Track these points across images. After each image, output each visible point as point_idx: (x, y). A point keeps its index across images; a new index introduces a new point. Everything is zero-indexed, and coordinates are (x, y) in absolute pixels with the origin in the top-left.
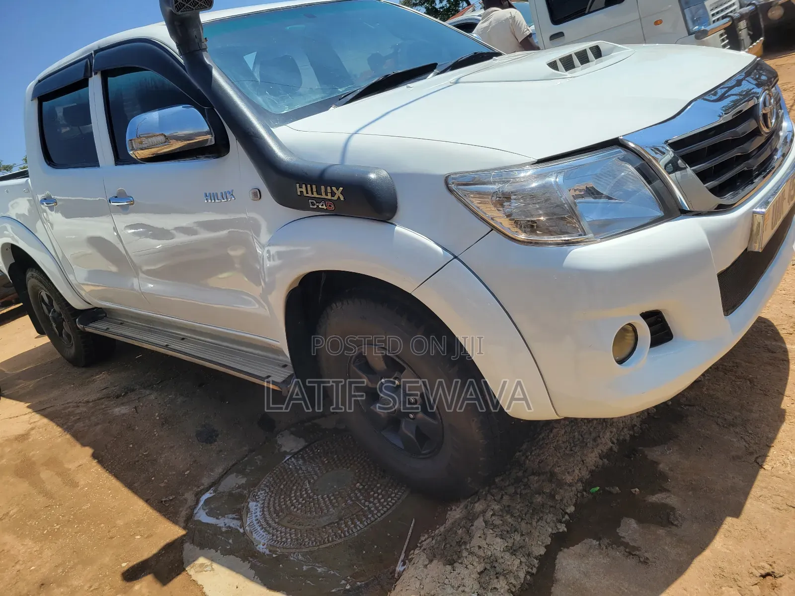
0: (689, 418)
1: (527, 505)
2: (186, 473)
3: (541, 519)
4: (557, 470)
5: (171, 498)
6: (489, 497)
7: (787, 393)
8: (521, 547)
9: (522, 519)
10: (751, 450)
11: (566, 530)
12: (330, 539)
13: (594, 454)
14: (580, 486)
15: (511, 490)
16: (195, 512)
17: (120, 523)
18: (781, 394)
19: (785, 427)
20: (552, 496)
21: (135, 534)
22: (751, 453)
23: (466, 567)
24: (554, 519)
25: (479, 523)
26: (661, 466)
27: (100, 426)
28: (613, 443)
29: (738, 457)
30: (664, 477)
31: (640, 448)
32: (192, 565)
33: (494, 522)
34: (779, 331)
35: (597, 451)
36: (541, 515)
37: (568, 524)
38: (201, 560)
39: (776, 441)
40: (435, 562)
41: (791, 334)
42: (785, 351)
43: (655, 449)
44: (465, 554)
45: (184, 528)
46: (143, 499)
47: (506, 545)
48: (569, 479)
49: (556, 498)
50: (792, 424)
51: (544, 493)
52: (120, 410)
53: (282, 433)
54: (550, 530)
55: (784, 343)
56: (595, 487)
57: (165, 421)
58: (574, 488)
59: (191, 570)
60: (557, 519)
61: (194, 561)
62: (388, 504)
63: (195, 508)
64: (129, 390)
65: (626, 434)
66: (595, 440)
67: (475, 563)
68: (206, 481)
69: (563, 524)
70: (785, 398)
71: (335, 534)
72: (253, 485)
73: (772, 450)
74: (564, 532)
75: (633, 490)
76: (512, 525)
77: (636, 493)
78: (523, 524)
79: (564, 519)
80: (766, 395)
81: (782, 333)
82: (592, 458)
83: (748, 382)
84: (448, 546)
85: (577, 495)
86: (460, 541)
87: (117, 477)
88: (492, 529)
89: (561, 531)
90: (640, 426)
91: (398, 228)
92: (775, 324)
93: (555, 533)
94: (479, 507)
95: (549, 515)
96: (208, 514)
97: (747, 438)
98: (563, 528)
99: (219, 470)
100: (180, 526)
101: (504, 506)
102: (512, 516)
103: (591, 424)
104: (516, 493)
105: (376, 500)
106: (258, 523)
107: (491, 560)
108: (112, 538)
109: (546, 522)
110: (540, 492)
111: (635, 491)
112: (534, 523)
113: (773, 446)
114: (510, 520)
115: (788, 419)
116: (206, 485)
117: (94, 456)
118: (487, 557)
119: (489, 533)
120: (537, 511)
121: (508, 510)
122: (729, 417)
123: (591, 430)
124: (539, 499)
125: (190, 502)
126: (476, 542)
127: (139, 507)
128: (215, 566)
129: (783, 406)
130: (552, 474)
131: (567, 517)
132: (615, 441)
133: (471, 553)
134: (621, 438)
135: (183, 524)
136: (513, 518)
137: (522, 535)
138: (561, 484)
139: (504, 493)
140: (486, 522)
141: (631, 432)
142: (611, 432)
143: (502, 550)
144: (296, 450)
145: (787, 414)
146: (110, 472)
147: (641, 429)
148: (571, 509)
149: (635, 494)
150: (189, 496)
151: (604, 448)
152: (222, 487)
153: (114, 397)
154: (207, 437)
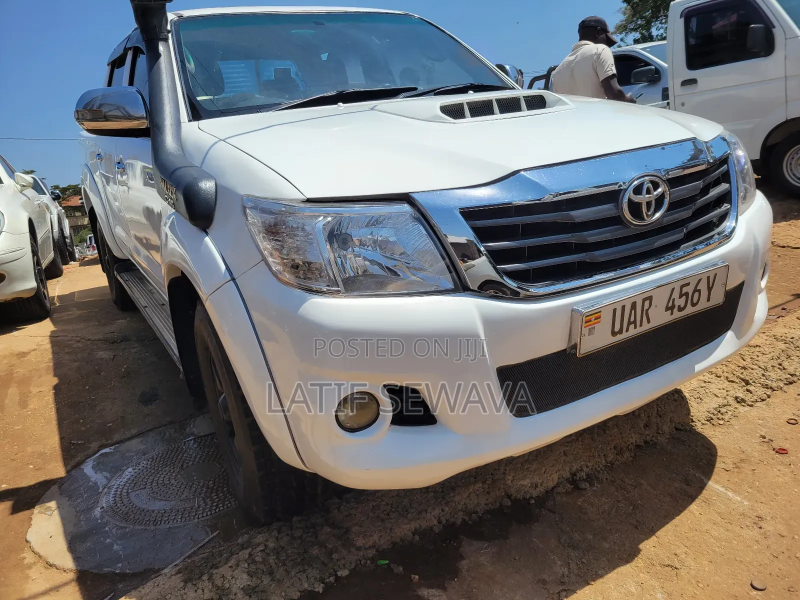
0: (536, 524)
1: (300, 553)
2: (108, 425)
3: (304, 571)
4: (355, 529)
5: (79, 443)
6: (275, 533)
7: (659, 533)
8: (262, 591)
9: (284, 565)
10: (566, 580)
11: (321, 591)
12: (148, 523)
13: (409, 526)
14: (371, 553)
15: (298, 533)
16: (87, 461)
17: (29, 449)
18: (652, 532)
19: (625, 570)
20: (330, 553)
21: (30, 464)
22: (563, 583)
23: (196, 591)
24: (318, 576)
25: (245, 554)
26: (464, 562)
27: (77, 364)
28: (440, 522)
29: (544, 582)
30: (454, 574)
31: (462, 536)
32: (42, 505)
33: (256, 558)
34: (717, 463)
35: (414, 525)
36: (306, 567)
37: (328, 587)
38: (53, 504)
39: (601, 580)
40: (179, 575)
41: (727, 471)
42: (702, 487)
43: (474, 543)
44: (205, 577)
45: (68, 472)
46: (60, 436)
47: (248, 583)
48: (360, 542)
49: (333, 556)
50: (636, 568)
51: (326, 547)
52: (103, 354)
53: (205, 415)
54: (306, 586)
55: (709, 479)
56: (385, 560)
57: (127, 375)
58: (361, 553)
59: (37, 510)
60: (321, 577)
61: (46, 502)
62: (215, 510)
63: (90, 457)
64: (125, 339)
65: (459, 518)
66: (420, 513)
67: (206, 591)
68: (117, 437)
69: (322, 584)
70: (654, 538)
71: (155, 520)
73: (587, 588)
74: (318, 592)
75: (413, 576)
76: (271, 567)
77: (414, 581)
78: (281, 569)
79: (328, 580)
80: (636, 527)
81: (719, 465)
83: (631, 508)
84: (205, 564)
85: (361, 561)
86: (216, 564)
87: (58, 411)
88: (249, 564)
89: (316, 590)
90: (481, 515)
91: (207, 239)
92: (719, 454)
93: (309, 590)
94: (260, 538)
95: (315, 570)
96: (93, 467)
97: (573, 566)
98: (320, 588)
99: (134, 432)
100: (66, 469)
101: (280, 546)
102: (278, 558)
103: (426, 495)
104: (300, 537)
105: (211, 502)
106: (117, 488)
107: (224, 593)
108: (13, 460)
109: (307, 577)
110: (322, 545)
111: (414, 578)
112: (293, 573)
113: (593, 585)
114: (271, 561)
115: (638, 562)
116: (115, 440)
117: (56, 388)
118: (223, 588)
119: (243, 565)
120: (304, 562)
121: (277, 552)
122: (577, 536)
123: (423, 501)
124: (315, 551)
125: (90, 451)
126: (224, 570)
127: (53, 441)
128: (56, 513)
129: (641, 546)
130: (348, 531)
131: (332, 579)
132: (444, 522)
133: (210, 578)
134: (452, 520)
135: (69, 467)
136: (276, 561)
137: (273, 580)
139: (290, 534)
140: (250, 555)
141: (466, 518)
142: (443, 510)
143: (242, 586)
144: (202, 434)
145: (640, 556)
146: (57, 405)
147: (480, 518)
148: (343, 573)
149: (412, 581)
150: (94, 445)
151: (424, 524)
152: (124, 447)
153: (111, 342)
154: (147, 399)
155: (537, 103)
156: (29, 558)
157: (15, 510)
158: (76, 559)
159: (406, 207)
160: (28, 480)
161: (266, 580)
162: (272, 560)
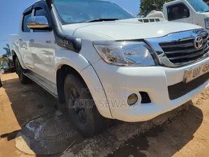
0: (164, 132)
1: (104, 143)
3: (107, 148)
4: (118, 136)
6: (95, 139)
7: (197, 131)
8: (97, 155)
9: (101, 147)
10: (178, 145)
14: (123, 142)
15: (102, 138)
16: (27, 124)
17: (8, 122)
18: (195, 131)
19: (191, 141)
20: (113, 143)
21: (9, 126)
25: (89, 145)
26: (149, 143)
27: (16, 98)
28: (138, 133)
29: (173, 146)
30: (148, 146)
31: (146, 136)
33: (93, 146)
34: (203, 114)
35: (132, 134)
37: (114, 152)
38: (21, 137)
39: (187, 144)
40: (72, 152)
41: (206, 115)
43: (150, 137)
44: (80, 152)
45: (22, 128)
46: (16, 118)
47: (93, 153)
48: (120, 139)
52: (24, 96)
53: (58, 110)
54: (108, 152)
55: (203, 117)
56: (127, 144)
57: (32, 101)
58: (121, 143)
59: (16, 139)
60: (112, 150)
61: (18, 137)
64: (28, 91)
65: (143, 132)
66: (133, 131)
68: (34, 118)
70: (196, 133)
72: (44, 121)
76: (97, 148)
79: (114, 150)
82: (130, 135)
84: (77, 149)
85: (121, 145)
86: (81, 149)
87: (14, 111)
91: (80, 54)
92: (203, 112)
93: (109, 154)
95: (110, 148)
96: (29, 126)
98: (112, 153)
99: (38, 116)
102: (99, 145)
106: (39, 131)
109: (108, 150)
110: (109, 141)
112: (104, 149)
117: (12, 105)
118: (86, 155)
119: (90, 148)
120: (106, 146)
121: (98, 143)
122: (176, 134)
124: (108, 143)
125: (27, 122)
126: (85, 150)
127: (15, 120)
128: (23, 139)
129: (194, 135)
130: (116, 137)
132: (140, 133)
137: (99, 151)
138: (117, 140)
139: (100, 139)
140: (91, 145)
141: (145, 131)
143: (91, 154)
144: (59, 115)
145: (194, 137)
146: (13, 109)
147: (149, 131)
148: (117, 148)
149: (137, 149)
150: (28, 120)
151: (135, 134)
152: (37, 120)
153: (24, 92)
154: (40, 107)
155: (158, 20)
156: (18, 153)
157: (9, 139)
158: (34, 151)
159: (143, 43)
160: (10, 131)
161: (97, 152)
162: (97, 146)
